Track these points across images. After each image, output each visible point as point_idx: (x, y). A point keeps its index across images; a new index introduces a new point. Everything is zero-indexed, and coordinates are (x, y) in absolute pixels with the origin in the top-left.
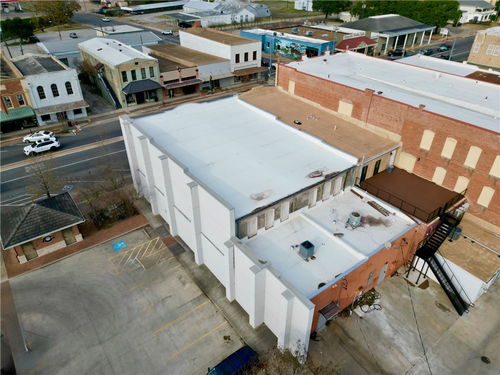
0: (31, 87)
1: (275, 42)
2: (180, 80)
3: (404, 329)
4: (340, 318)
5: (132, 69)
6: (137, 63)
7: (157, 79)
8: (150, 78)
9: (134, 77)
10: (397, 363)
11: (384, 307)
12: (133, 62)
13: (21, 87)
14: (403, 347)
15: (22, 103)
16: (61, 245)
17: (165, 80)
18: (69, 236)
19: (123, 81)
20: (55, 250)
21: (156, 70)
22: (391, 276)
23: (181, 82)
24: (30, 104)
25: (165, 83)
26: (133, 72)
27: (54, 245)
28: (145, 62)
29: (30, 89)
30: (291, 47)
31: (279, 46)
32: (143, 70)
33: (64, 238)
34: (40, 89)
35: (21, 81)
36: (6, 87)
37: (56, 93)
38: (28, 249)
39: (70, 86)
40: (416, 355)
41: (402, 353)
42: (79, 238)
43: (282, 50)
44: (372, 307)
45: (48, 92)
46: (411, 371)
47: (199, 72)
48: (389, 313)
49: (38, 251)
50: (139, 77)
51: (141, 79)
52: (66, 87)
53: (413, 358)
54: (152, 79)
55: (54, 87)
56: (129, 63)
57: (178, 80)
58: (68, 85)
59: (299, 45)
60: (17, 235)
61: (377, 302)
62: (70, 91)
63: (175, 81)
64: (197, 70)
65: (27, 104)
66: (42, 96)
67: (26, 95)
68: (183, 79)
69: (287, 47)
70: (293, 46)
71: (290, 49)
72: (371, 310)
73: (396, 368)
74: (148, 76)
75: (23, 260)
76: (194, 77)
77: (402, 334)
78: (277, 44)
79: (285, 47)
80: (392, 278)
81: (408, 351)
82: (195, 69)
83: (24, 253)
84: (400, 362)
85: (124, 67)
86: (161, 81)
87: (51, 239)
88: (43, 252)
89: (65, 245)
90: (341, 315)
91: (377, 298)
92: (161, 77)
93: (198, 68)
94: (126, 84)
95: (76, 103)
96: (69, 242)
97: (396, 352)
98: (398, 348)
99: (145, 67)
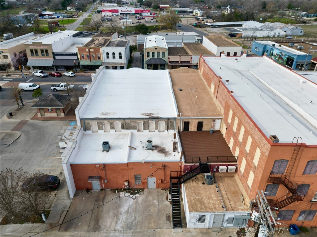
0: (104, 52)
1: (271, 50)
2: (180, 62)
3: (133, 214)
4: (110, 191)
5: (153, 52)
6: (156, 49)
7: (166, 59)
8: (162, 58)
9: (153, 56)
10: (108, 224)
11: (137, 199)
12: (154, 48)
13: (100, 51)
14: (121, 220)
15: (99, 58)
16: (55, 115)
17: (171, 60)
18: (59, 112)
19: (147, 57)
20: (52, 116)
21: (166, 54)
22: (161, 189)
23: (180, 63)
24: (102, 60)
25: (170, 62)
26: (153, 53)
27: (52, 114)
28: (160, 49)
29: (103, 53)
30: (279, 55)
31: (272, 53)
32: (158, 53)
33: (57, 112)
34: (108, 54)
35: (100, 48)
36: (94, 50)
37: (114, 57)
38: (42, 111)
39: (121, 55)
40: (122, 227)
41: (116, 222)
42: (63, 115)
43: (274, 56)
44: (131, 196)
45: (111, 56)
46: (110, 232)
47: (193, 59)
48: (136, 203)
49: (45, 114)
50: (156, 56)
51: (157, 57)
52: (119, 55)
53: (118, 227)
54: (163, 58)
55: (114, 54)
56: (152, 48)
57: (178, 62)
58: (120, 54)
59: (284, 54)
60: (38, 104)
61: (137, 195)
62: (120, 57)
63: (177, 62)
64: (191, 58)
65: (101, 60)
66: (108, 57)
67: (101, 55)
68: (181, 62)
69: (277, 54)
70: (280, 54)
71: (278, 57)
72: (129, 197)
73: (105, 226)
74: (161, 57)
75: (39, 115)
76: (189, 62)
77: (129, 215)
78: (272, 52)
79: (276, 54)
80: (161, 190)
81: (120, 223)
82: (190, 57)
83: (40, 112)
84: (111, 224)
85: (148, 50)
86: (168, 60)
87: (51, 111)
88: (48, 115)
89: (56, 116)
90: (112, 190)
91: (139, 194)
92: (169, 58)
93: (193, 57)
94: (149, 58)
95: (122, 63)
96: (59, 115)
97: (115, 220)
98: (118, 219)
99: (160, 51)
